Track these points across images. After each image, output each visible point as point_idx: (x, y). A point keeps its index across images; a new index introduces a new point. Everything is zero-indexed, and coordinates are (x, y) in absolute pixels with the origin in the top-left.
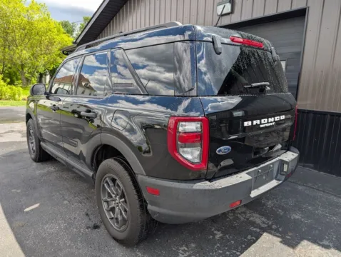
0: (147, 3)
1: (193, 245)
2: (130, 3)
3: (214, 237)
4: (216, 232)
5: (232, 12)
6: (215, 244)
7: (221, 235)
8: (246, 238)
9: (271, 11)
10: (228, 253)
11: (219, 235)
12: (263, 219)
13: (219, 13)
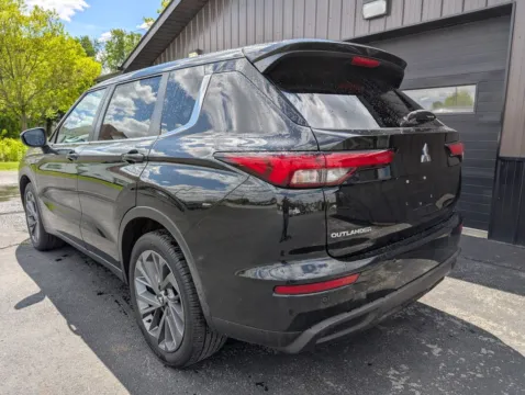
1: (405, 367)
2: (213, 6)
3: (430, 354)
4: (430, 346)
5: (388, 12)
6: (438, 364)
7: (440, 349)
8: (479, 352)
10: (463, 376)
11: (437, 351)
12: (491, 323)
13: (367, 16)
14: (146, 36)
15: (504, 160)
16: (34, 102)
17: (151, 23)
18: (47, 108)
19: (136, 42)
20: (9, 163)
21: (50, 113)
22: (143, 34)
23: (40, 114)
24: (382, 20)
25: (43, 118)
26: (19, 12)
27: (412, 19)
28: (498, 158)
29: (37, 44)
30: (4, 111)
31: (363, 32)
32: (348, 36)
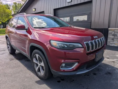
13: (68, 2)
24: (71, 3)
27: (76, 3)
31: (67, 5)
32: (64, 6)
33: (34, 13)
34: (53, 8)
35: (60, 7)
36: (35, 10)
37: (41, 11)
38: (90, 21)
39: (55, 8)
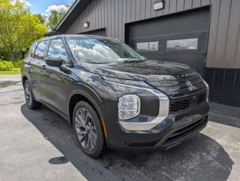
0: (106, 2)
2: (94, 3)
5: (164, 8)
9: (188, 7)
13: (155, 9)
14: (67, 13)
15: (207, 68)
16: (17, 45)
17: (69, 8)
18: (22, 47)
19: (62, 16)
20: (6, 72)
21: (24, 49)
22: (66, 13)
23: (19, 50)
24: (161, 11)
25: (21, 51)
26: (10, 4)
27: (173, 11)
28: (205, 68)
29: (18, 18)
30: (3, 48)
31: (154, 15)
32: (148, 17)
33: (85, 31)
34: (124, 22)
35: (138, 19)
36: (88, 27)
37: (100, 28)
38: (204, 52)
39: (129, 21)
